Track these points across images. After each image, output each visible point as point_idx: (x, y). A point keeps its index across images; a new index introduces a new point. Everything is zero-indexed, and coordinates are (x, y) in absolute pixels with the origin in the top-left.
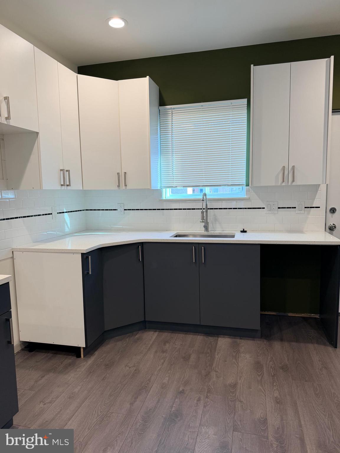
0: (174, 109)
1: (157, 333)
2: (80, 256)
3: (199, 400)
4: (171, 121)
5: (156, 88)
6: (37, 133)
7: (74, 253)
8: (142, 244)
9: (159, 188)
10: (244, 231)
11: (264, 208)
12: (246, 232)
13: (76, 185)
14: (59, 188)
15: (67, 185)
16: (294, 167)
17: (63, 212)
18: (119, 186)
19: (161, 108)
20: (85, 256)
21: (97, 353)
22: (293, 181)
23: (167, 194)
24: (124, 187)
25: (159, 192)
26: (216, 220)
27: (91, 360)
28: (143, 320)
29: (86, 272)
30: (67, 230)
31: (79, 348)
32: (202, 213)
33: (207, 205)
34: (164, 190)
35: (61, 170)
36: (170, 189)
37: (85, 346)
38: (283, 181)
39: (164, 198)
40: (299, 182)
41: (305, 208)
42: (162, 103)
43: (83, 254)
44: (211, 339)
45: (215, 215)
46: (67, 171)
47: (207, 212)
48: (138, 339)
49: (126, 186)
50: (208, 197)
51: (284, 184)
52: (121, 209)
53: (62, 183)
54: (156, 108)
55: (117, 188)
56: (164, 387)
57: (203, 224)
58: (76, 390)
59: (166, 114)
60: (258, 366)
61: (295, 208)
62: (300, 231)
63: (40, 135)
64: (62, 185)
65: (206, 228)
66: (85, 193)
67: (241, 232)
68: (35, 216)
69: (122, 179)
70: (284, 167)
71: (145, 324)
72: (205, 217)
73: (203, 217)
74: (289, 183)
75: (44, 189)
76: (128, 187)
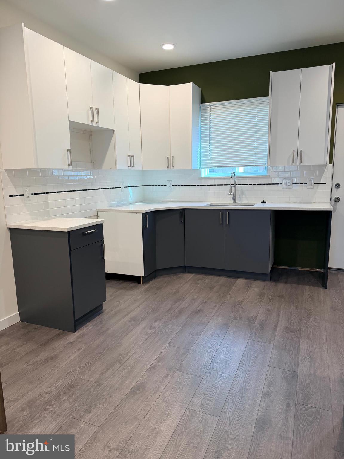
0: (212, 105)
1: (193, 275)
2: (141, 215)
3: (216, 306)
4: (209, 115)
5: (198, 89)
6: (114, 130)
7: (137, 213)
8: (184, 210)
9: (198, 168)
10: (264, 202)
11: (281, 184)
12: (265, 202)
13: (138, 167)
14: (127, 168)
15: (132, 167)
16: (301, 151)
17: (128, 187)
18: (168, 167)
19: (202, 104)
20: (144, 215)
21: (151, 282)
22: (301, 162)
23: (206, 173)
24: (172, 168)
25: (199, 172)
26: (242, 193)
27: (147, 286)
28: (184, 265)
29: (144, 226)
30: (130, 200)
31: (140, 277)
32: (231, 187)
33: (235, 181)
34: (203, 170)
35: (128, 156)
36: (208, 169)
37: (143, 276)
38: (293, 162)
39: (203, 176)
40: (305, 163)
41: (314, 183)
42: (203, 101)
43: (142, 214)
44: (232, 280)
45: (242, 190)
46: (132, 156)
47: (235, 187)
48: (180, 277)
49: (173, 167)
50: (236, 175)
51: (294, 164)
52: (169, 186)
53: (129, 165)
54: (198, 105)
55: (166, 169)
56: (194, 299)
57: (232, 196)
58: (138, 298)
59: (205, 109)
60: (261, 295)
61: (306, 184)
62: (310, 203)
63: (116, 132)
64: (129, 167)
65: (235, 200)
66: (143, 172)
67: (262, 202)
68: (110, 188)
69: (170, 162)
70: (294, 151)
71: (186, 269)
72: (233, 191)
73: (231, 191)
74: (298, 164)
75: (118, 169)
76: (175, 168)
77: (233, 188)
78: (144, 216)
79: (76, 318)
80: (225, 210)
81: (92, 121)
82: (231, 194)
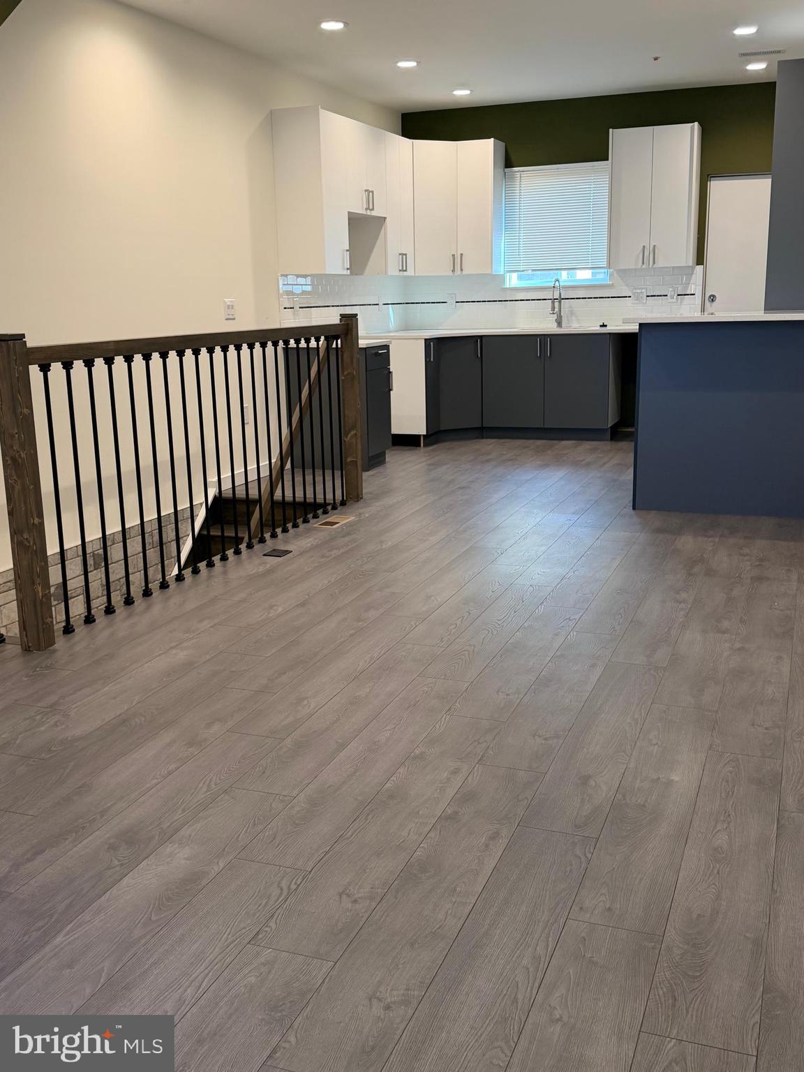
0: (523, 171)
1: (495, 440)
2: (422, 342)
4: (518, 189)
5: (502, 148)
6: (385, 218)
7: (415, 340)
8: (481, 337)
9: (502, 273)
10: (604, 326)
11: (630, 297)
12: (606, 326)
13: (410, 271)
14: (397, 273)
15: (404, 271)
16: (654, 246)
17: (388, 304)
18: (453, 271)
19: (507, 170)
20: (427, 341)
21: (435, 446)
22: (654, 263)
23: (513, 281)
24: (459, 272)
25: (502, 278)
26: (572, 313)
27: (431, 448)
29: (428, 360)
31: (419, 436)
32: (553, 303)
33: (560, 293)
34: (508, 274)
35: (400, 254)
36: (516, 274)
37: (425, 433)
38: (643, 263)
39: (508, 286)
40: (661, 263)
41: (678, 295)
42: (509, 163)
43: (425, 340)
45: (570, 307)
46: (404, 255)
47: (560, 302)
49: (462, 270)
50: (562, 284)
51: (644, 266)
52: (451, 301)
53: (401, 269)
54: (501, 170)
55: (451, 273)
56: (503, 454)
57: (555, 317)
59: (513, 178)
61: (667, 296)
63: (388, 221)
64: (400, 271)
65: (559, 324)
66: (413, 280)
67: (601, 326)
69: (457, 262)
70: (644, 246)
71: (482, 432)
72: (557, 310)
73: (553, 308)
74: (651, 265)
75: (390, 274)
76: (464, 273)
77: (557, 304)
78: (428, 344)
79: (370, 455)
80: (544, 335)
81: (366, 209)
82: (553, 313)
